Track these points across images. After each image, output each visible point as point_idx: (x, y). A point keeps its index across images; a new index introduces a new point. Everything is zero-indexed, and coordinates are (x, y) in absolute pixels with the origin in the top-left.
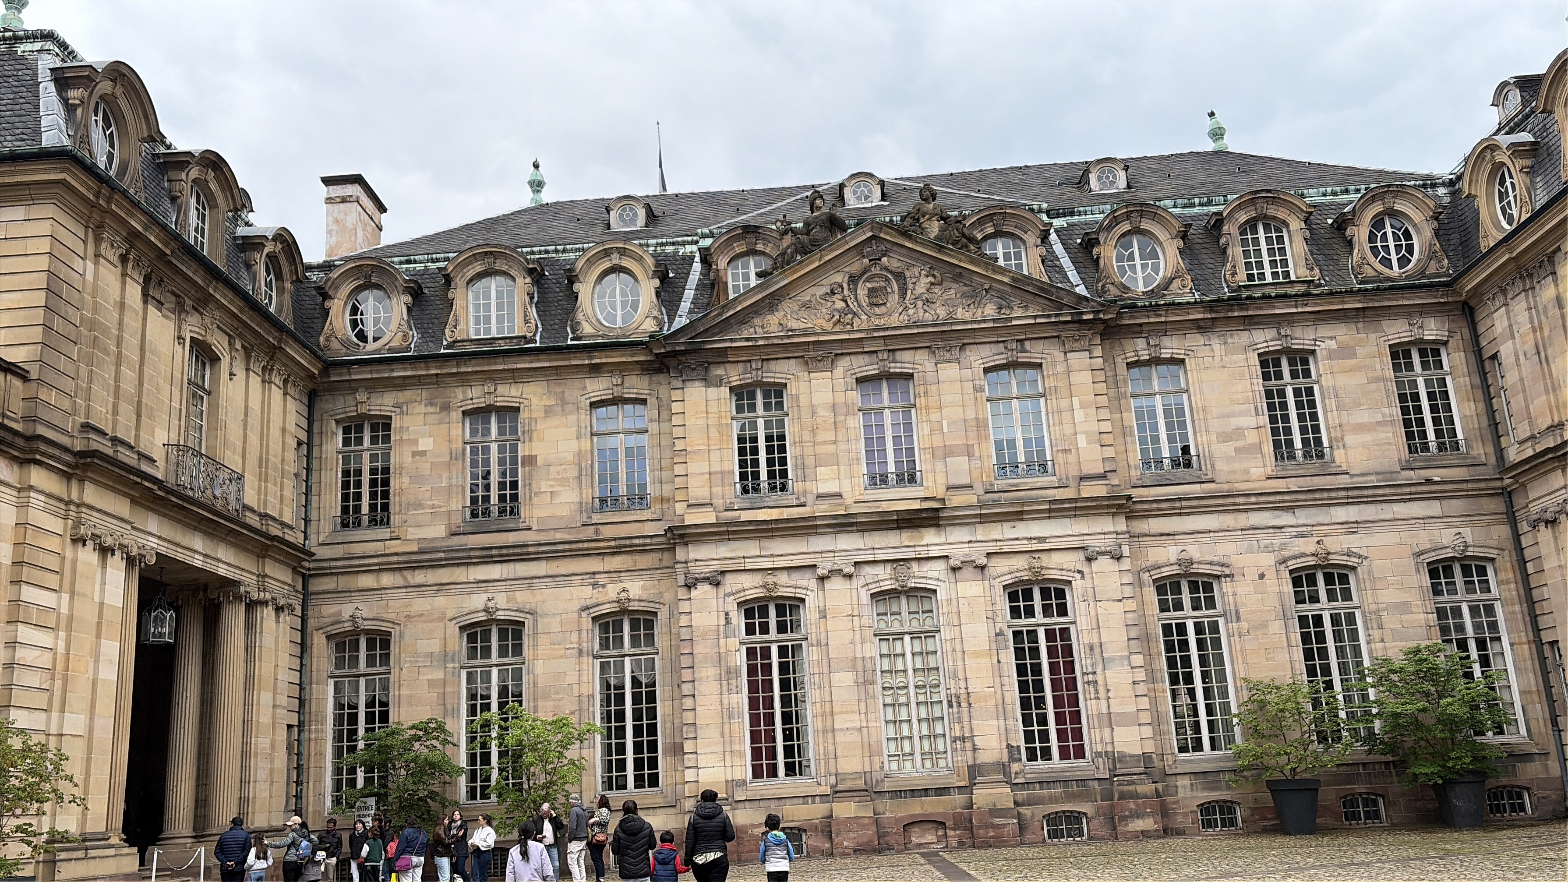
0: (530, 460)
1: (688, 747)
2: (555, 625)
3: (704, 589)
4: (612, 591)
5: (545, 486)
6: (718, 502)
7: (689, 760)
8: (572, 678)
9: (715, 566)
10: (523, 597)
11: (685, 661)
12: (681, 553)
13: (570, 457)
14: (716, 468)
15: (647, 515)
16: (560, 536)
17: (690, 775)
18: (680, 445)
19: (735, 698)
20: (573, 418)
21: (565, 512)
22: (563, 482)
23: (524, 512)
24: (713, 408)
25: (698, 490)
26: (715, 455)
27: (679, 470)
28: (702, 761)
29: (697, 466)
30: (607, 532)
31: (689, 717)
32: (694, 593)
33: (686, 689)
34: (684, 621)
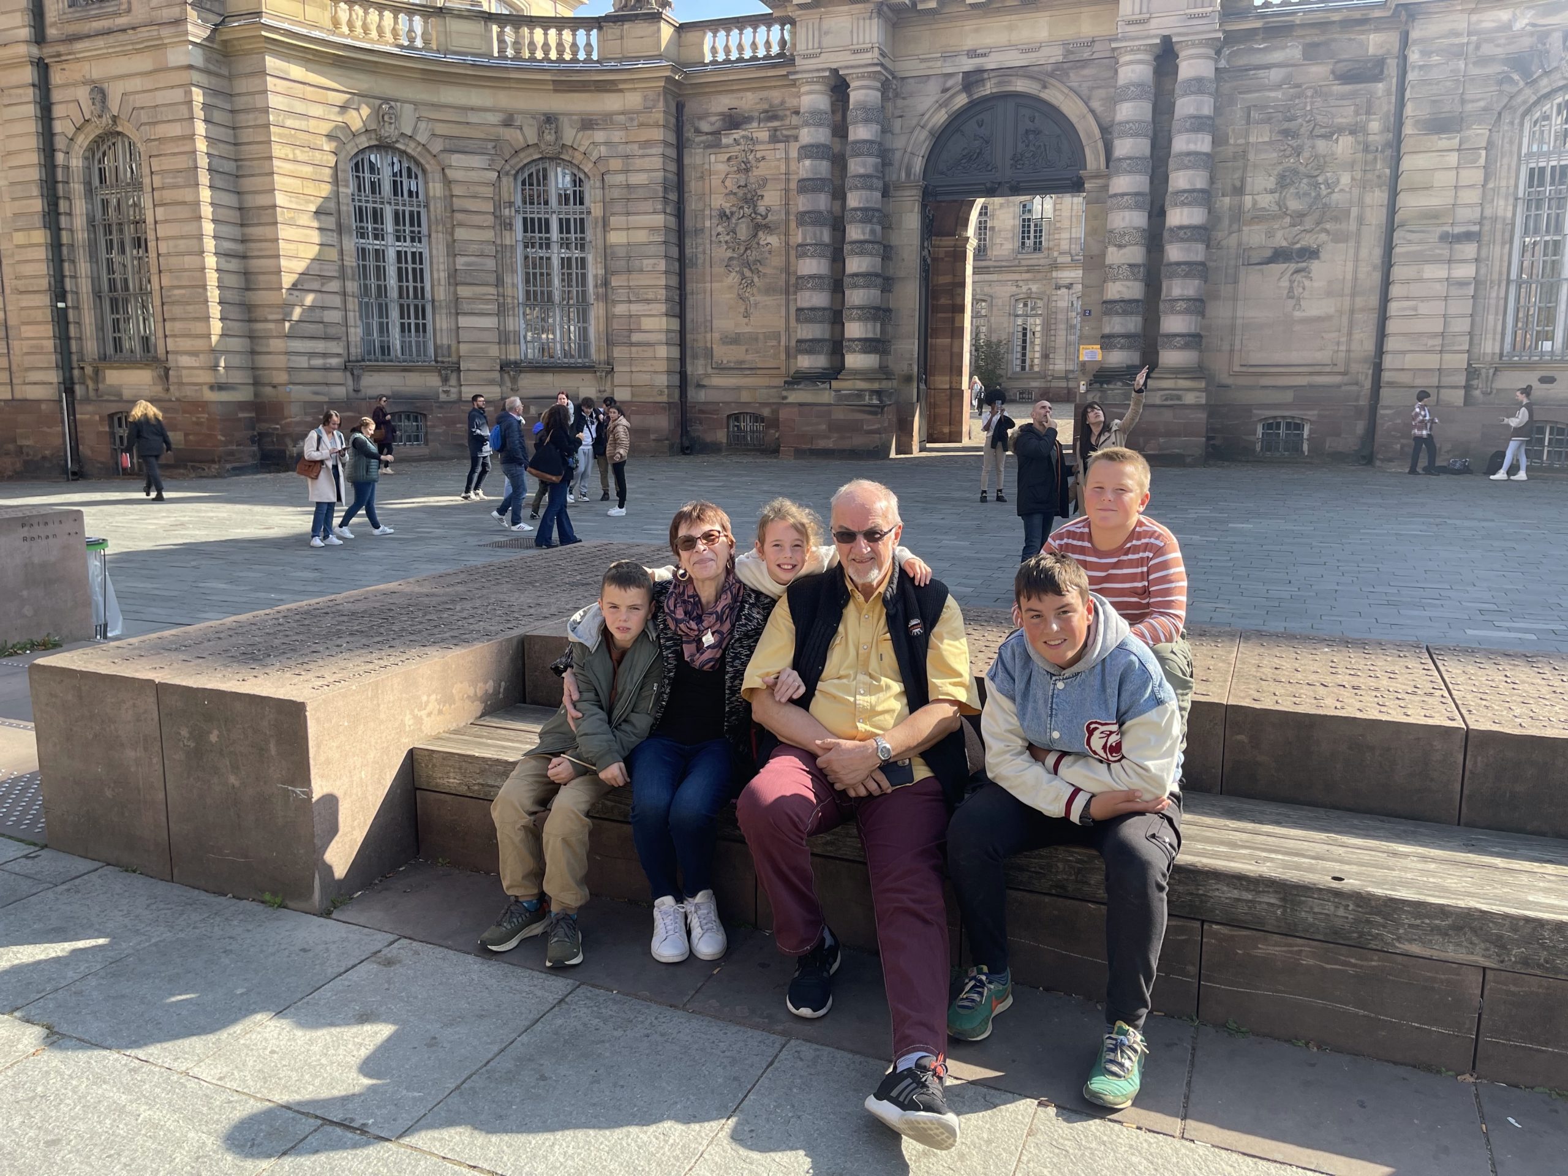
0: (992, 228)
1: (1051, 356)
2: (1000, 302)
3: (1064, 291)
4: (1024, 289)
5: (998, 241)
6: (1073, 252)
7: (1051, 361)
8: (1006, 325)
9: (1068, 281)
10: (987, 289)
11: (1053, 321)
12: (1054, 274)
13: (1009, 228)
14: (1074, 235)
15: (1041, 255)
16: (1004, 264)
17: (1051, 367)
18: (1058, 225)
19: (1073, 337)
20: (1012, 209)
21: (1006, 253)
22: (1006, 239)
23: (989, 253)
24: (1075, 207)
25: (1064, 246)
26: (1074, 230)
27: (1057, 236)
28: (1057, 362)
29: (1065, 235)
30: (1023, 263)
31: (1053, 344)
32: (1059, 292)
33: (1053, 332)
34: (1054, 304)
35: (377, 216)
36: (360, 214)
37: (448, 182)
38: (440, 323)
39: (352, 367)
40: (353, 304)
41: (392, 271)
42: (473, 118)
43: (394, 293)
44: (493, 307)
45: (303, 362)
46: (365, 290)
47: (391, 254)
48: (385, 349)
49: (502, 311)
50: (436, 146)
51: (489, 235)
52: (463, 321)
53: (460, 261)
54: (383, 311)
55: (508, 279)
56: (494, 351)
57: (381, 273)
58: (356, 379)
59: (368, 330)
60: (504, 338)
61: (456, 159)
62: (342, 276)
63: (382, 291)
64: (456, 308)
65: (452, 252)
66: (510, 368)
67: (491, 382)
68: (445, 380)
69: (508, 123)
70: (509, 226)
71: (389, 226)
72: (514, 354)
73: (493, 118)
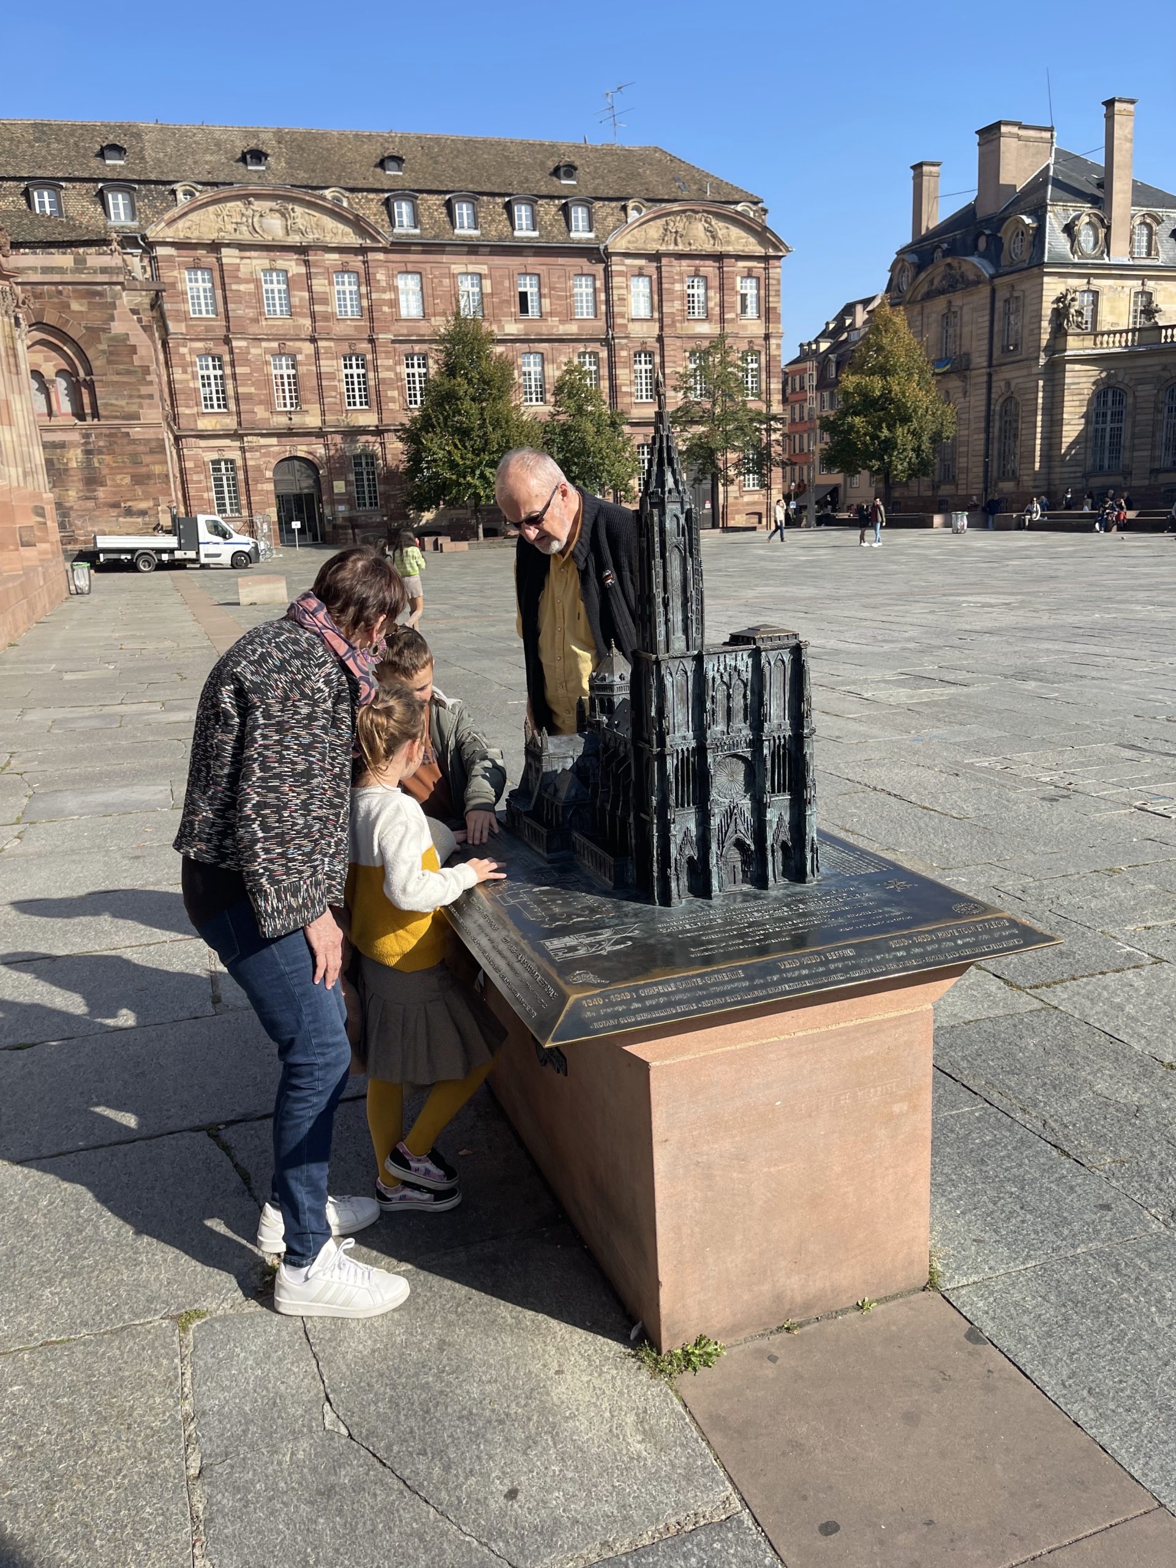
35: (1105, 415)
36: (1097, 415)
37: (1135, 397)
38: (1125, 455)
39: (1086, 476)
40: (1089, 451)
41: (1108, 436)
42: (1149, 369)
43: (1107, 445)
44: (1149, 447)
45: (1066, 475)
46: (1096, 445)
47: (1108, 429)
48: (1101, 467)
49: (1153, 447)
50: (1131, 384)
51: (1151, 417)
52: (1135, 454)
53: (1137, 429)
54: (1102, 452)
55: (1158, 434)
56: (1148, 465)
57: (1103, 437)
58: (1087, 481)
59: (1095, 461)
60: (1153, 459)
61: (1140, 388)
62: (1086, 441)
63: (1103, 444)
64: (1133, 448)
65: (1134, 425)
66: (1155, 472)
67: (1145, 478)
68: (1125, 478)
69: (1165, 368)
70: (1161, 411)
71: (1109, 418)
72: (1156, 466)
73: (1158, 368)
